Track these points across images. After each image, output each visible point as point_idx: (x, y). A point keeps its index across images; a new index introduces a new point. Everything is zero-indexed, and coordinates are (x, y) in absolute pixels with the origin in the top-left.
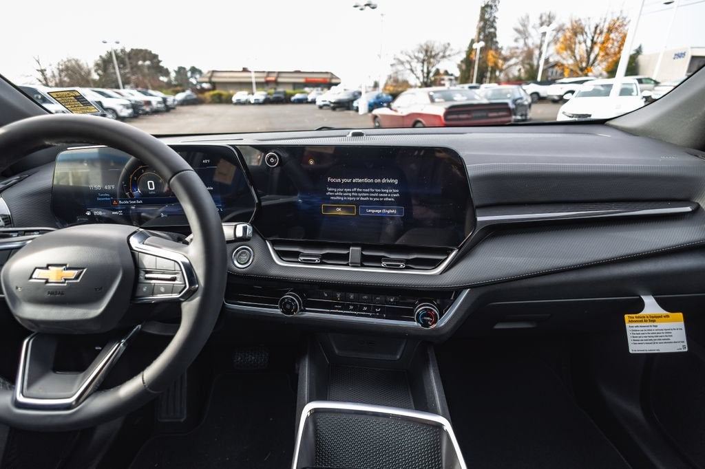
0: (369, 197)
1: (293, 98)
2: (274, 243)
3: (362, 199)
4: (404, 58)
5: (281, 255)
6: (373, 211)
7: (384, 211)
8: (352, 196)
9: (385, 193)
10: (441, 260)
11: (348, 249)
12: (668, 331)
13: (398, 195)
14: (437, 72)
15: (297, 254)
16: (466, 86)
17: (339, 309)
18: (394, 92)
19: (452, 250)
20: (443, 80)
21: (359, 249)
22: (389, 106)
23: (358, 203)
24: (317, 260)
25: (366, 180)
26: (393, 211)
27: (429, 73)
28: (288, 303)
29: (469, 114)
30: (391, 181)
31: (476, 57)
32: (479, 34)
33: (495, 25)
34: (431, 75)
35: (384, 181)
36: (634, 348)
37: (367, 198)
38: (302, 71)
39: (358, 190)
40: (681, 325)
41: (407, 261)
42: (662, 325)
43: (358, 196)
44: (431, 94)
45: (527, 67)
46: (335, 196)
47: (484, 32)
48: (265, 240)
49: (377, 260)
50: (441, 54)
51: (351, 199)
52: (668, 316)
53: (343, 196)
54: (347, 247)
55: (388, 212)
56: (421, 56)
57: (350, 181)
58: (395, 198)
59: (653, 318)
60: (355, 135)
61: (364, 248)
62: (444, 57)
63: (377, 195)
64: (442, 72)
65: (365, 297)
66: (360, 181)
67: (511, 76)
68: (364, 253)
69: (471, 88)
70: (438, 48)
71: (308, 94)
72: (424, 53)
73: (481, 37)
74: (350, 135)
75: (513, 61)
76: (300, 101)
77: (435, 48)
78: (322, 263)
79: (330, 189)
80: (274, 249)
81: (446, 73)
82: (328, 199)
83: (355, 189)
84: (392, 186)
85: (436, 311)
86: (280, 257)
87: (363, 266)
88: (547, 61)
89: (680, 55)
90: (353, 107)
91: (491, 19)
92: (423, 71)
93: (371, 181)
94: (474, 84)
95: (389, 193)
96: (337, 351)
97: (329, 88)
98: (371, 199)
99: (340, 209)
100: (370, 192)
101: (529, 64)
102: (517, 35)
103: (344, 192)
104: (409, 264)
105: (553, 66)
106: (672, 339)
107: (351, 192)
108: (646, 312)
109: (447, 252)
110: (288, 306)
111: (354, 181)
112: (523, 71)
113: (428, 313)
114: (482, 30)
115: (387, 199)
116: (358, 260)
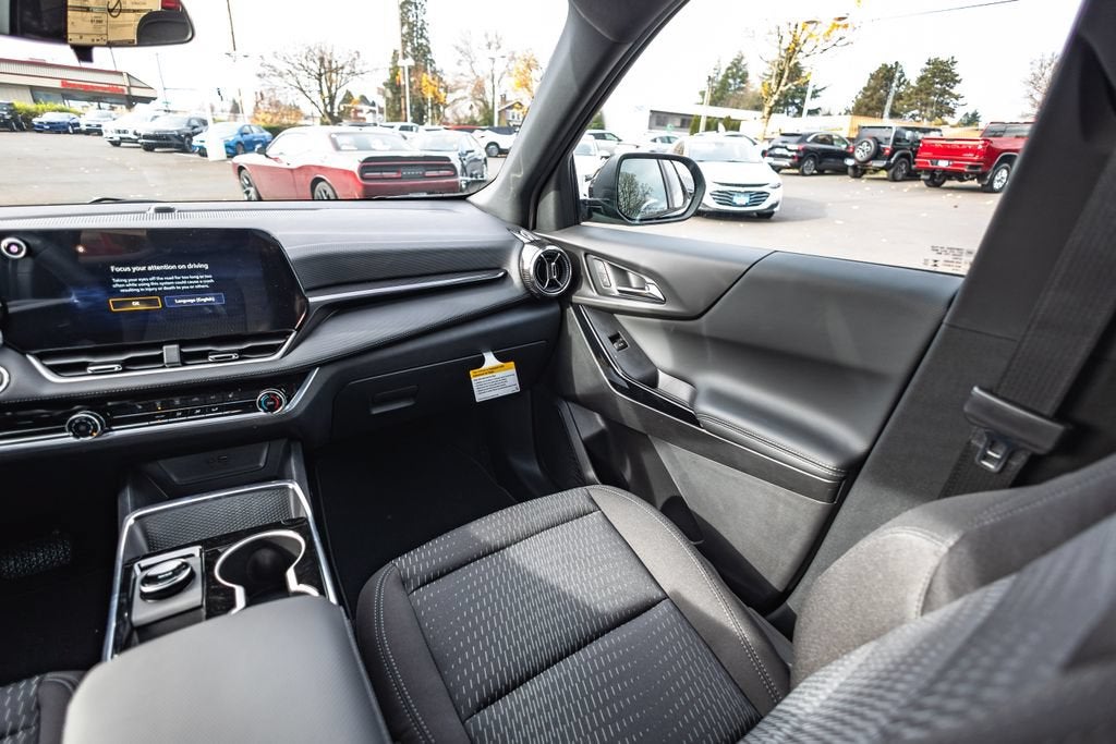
0: (175, 285)
1: (36, 121)
2: (40, 357)
3: (165, 288)
4: (283, 67)
5: (56, 370)
6: (185, 301)
7: (199, 300)
8: (151, 287)
9: (195, 279)
10: (279, 345)
11: (161, 349)
12: (504, 378)
13: (212, 281)
14: (348, 98)
15: (83, 366)
16: (398, 125)
17: (162, 419)
18: (274, 125)
19: (290, 333)
20: (361, 111)
21: (176, 346)
22: (263, 151)
23: (162, 294)
24: (116, 367)
25: (166, 267)
26: (210, 299)
27: (332, 98)
28: (81, 423)
29: (398, 172)
30: (200, 266)
31: (404, 80)
32: (404, 43)
33: (425, 33)
34: (337, 102)
35: (190, 266)
36: (479, 398)
37: (173, 288)
38: (49, 61)
39: (158, 278)
40: (514, 371)
41: (240, 352)
42: (498, 375)
43: (160, 286)
44: (333, 136)
45: (481, 104)
46: (128, 288)
47: (412, 41)
48: (24, 354)
49: (203, 355)
50: (347, 69)
51: (150, 290)
52: (502, 366)
53: (138, 287)
54: (159, 346)
55: (205, 300)
56: (315, 67)
57: (144, 268)
58: (209, 284)
59: (492, 370)
60: (159, 211)
61: (182, 344)
62: (353, 73)
63: (185, 282)
64: (356, 97)
65: (196, 399)
66: (158, 268)
67: (462, 116)
68: (184, 350)
69: (402, 128)
70: (340, 58)
71: (79, 115)
72: (318, 63)
73: (409, 49)
74: (152, 211)
75: (459, 94)
76: (57, 128)
77: (336, 57)
78: (124, 371)
79: (118, 281)
80: (44, 365)
81: (364, 99)
82: (116, 292)
83: (153, 278)
84: (202, 271)
85: (281, 395)
86: (56, 373)
87: (184, 365)
88: (504, 98)
89: (640, 108)
90: (191, 146)
91: (419, 24)
92: (321, 92)
93: (174, 267)
94: (409, 123)
95: (200, 279)
96: (175, 479)
97: (130, 106)
98: (178, 288)
99: (137, 303)
100: (174, 280)
101: (482, 100)
102: (460, 56)
103: (138, 282)
104: (243, 354)
105: (511, 107)
106: (507, 384)
107: (149, 282)
108: (487, 365)
109: (285, 335)
110: (82, 428)
111: (150, 268)
112: (475, 109)
113: (272, 397)
114: (407, 38)
115: (199, 286)
116: (175, 357)
